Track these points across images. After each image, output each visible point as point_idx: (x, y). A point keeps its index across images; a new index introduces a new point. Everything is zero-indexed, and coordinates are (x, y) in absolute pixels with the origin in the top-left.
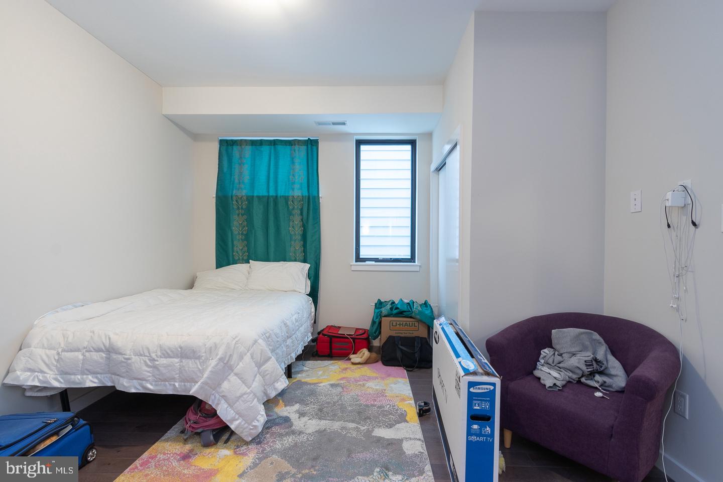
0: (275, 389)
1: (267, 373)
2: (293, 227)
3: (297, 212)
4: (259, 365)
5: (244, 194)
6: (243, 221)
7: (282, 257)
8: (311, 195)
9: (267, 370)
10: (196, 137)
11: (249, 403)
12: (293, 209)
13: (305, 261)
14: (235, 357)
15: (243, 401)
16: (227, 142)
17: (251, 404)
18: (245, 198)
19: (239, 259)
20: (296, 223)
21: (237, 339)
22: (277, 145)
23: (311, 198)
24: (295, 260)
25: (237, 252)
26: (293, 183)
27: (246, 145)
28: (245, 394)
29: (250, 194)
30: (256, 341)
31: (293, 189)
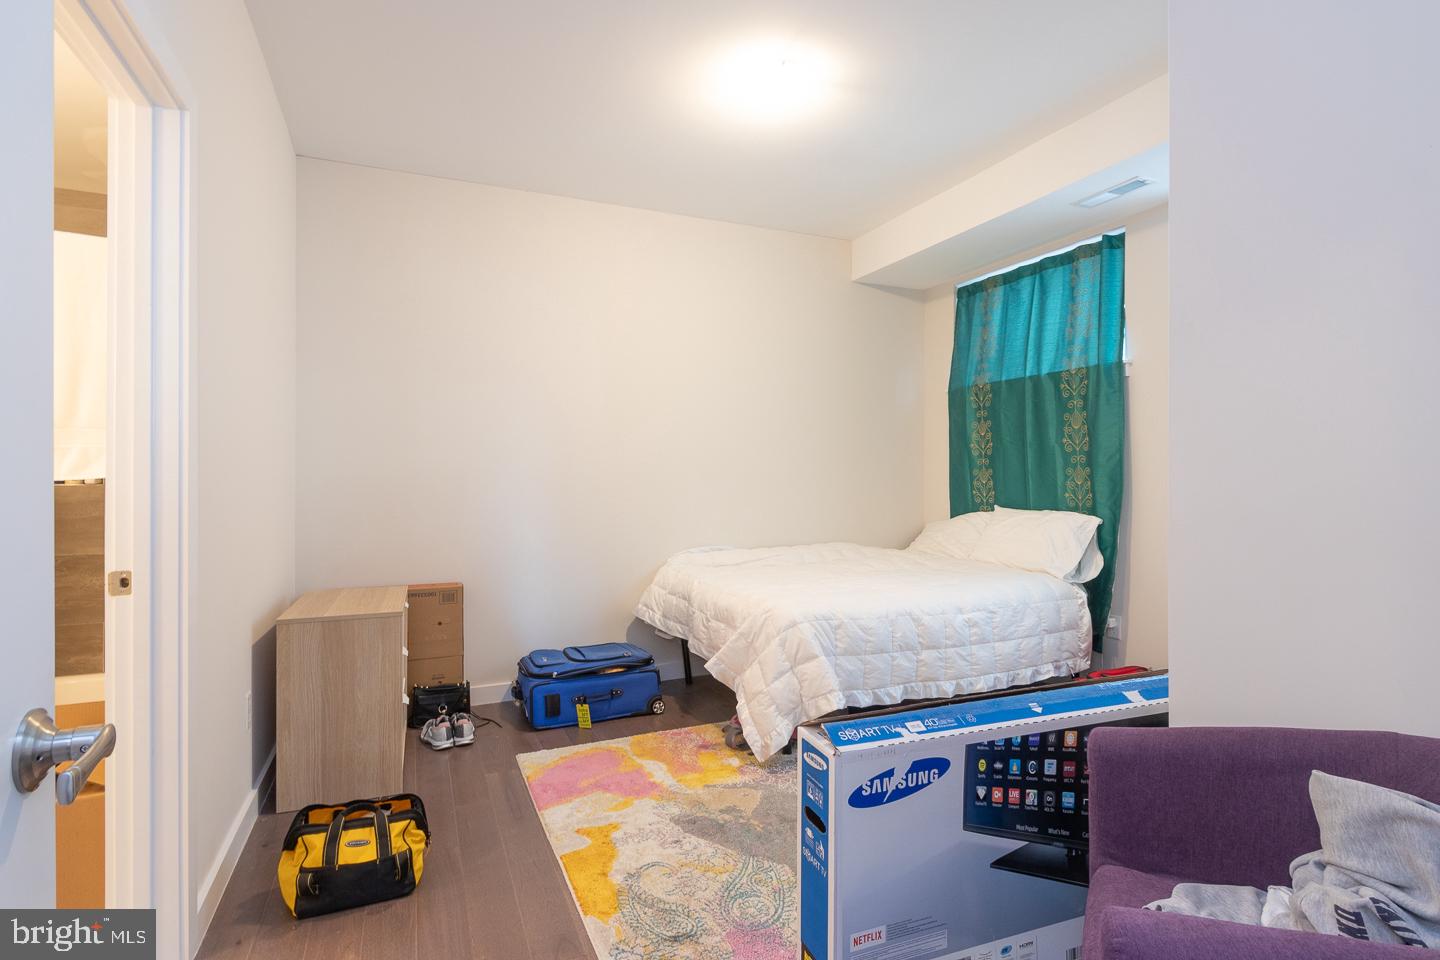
0: (817, 708)
1: (806, 677)
2: (1070, 437)
3: (1077, 403)
4: (795, 662)
5: (987, 381)
6: (987, 431)
7: (1049, 500)
8: (1101, 363)
9: (805, 674)
10: (923, 296)
11: (762, 707)
12: (1071, 397)
13: (1092, 511)
14: (762, 638)
15: (758, 702)
16: (968, 291)
17: (766, 709)
18: (988, 387)
19: (982, 503)
20: (1076, 427)
21: (768, 614)
22: (1046, 269)
23: (1102, 368)
24: (1075, 509)
25: (979, 490)
26: (1071, 343)
27: (995, 286)
28: (760, 692)
29: (996, 379)
30: (793, 624)
31: (1070, 356)
